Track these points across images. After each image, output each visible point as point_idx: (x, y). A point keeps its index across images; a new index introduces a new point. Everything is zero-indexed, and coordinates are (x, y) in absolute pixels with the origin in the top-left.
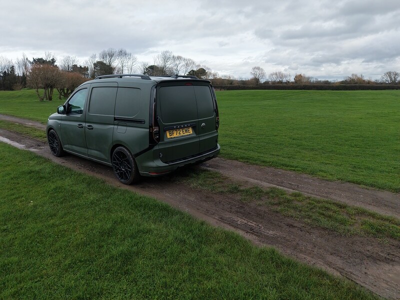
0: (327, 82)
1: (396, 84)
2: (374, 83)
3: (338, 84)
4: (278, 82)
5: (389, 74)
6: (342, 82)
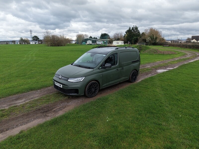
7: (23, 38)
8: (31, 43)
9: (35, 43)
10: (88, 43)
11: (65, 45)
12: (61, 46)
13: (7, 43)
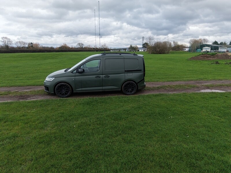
0: (52, 48)
1: (83, 49)
2: (74, 48)
3: (58, 49)
4: (22, 48)
5: (79, 44)
6: (60, 48)
7: (133, 46)
8: (140, 50)
9: (144, 50)
10: (204, 50)
11: (168, 53)
12: (164, 53)
13: (119, 50)
